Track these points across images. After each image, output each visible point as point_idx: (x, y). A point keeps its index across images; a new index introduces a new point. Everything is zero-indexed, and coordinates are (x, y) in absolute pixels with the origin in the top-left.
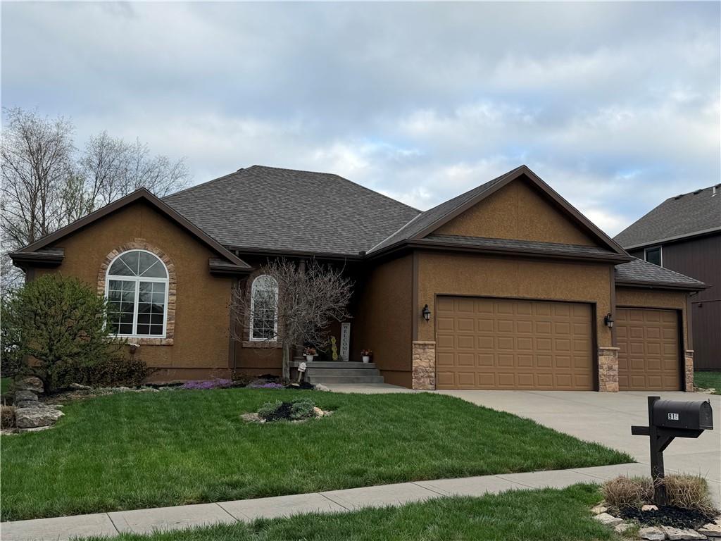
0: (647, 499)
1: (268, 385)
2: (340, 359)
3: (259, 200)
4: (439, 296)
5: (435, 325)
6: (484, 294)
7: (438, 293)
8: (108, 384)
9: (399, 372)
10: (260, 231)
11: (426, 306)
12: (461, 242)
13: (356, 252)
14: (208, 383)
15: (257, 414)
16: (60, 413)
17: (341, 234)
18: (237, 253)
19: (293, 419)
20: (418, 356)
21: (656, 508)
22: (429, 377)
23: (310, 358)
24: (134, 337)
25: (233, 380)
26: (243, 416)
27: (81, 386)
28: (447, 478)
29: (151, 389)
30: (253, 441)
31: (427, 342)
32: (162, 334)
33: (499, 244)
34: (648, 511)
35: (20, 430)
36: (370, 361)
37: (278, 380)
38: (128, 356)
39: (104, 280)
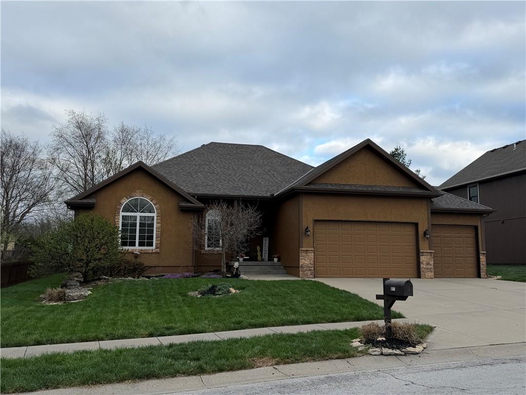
0: (382, 335)
1: (212, 276)
2: (262, 260)
3: (212, 164)
4: (316, 221)
5: (314, 238)
6: (344, 219)
7: (315, 219)
8: (122, 276)
9: (292, 268)
10: (210, 183)
11: (308, 227)
12: (328, 188)
13: (269, 195)
14: (178, 275)
15: (197, 292)
16: (90, 292)
17: (260, 183)
18: (196, 197)
19: (217, 295)
20: (303, 257)
21: (384, 339)
22: (310, 270)
23: (241, 260)
24: (137, 248)
25: (195, 273)
26: (189, 293)
27: (107, 277)
28: (288, 325)
29: (144, 279)
30: (189, 307)
31: (308, 249)
32: (152, 246)
33: (353, 188)
34: (380, 341)
35: (67, 302)
36: (279, 261)
37: (219, 273)
38: (133, 260)
39: (119, 216)
